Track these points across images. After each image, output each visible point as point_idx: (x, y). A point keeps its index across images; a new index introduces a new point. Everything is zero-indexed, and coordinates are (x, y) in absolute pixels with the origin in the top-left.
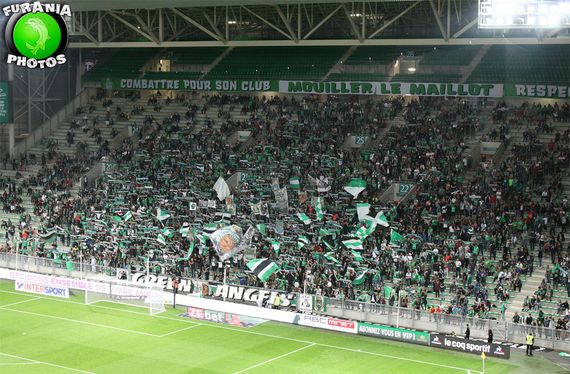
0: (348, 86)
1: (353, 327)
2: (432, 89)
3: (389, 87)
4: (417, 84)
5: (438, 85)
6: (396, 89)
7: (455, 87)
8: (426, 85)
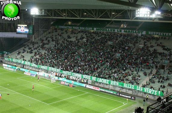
0: (110, 30)
1: (99, 89)
2: (129, 32)
3: (119, 31)
4: (126, 30)
5: (130, 31)
6: (121, 31)
7: (134, 31)
8: (128, 31)
